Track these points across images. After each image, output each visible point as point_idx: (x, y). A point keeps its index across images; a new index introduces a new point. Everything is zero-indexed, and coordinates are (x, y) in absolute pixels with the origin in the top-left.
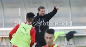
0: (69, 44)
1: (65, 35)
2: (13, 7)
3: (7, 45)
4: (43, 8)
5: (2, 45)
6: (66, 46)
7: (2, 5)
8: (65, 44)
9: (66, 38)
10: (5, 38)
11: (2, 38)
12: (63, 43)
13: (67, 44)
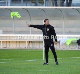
0: (79, 48)
1: (76, 41)
2: (38, 19)
3: (33, 47)
4: (47, 20)
5: (29, 47)
6: (77, 50)
7: (30, 17)
8: (76, 48)
9: (77, 43)
10: (31, 42)
11: (30, 42)
12: (75, 47)
13: (78, 48)
